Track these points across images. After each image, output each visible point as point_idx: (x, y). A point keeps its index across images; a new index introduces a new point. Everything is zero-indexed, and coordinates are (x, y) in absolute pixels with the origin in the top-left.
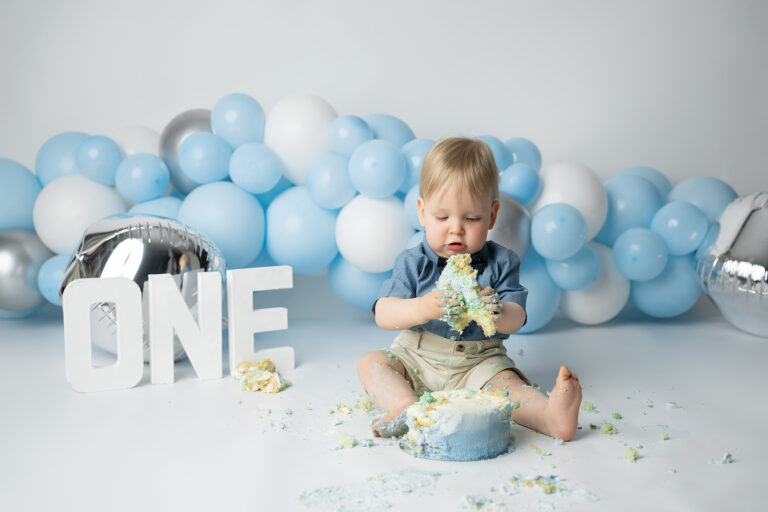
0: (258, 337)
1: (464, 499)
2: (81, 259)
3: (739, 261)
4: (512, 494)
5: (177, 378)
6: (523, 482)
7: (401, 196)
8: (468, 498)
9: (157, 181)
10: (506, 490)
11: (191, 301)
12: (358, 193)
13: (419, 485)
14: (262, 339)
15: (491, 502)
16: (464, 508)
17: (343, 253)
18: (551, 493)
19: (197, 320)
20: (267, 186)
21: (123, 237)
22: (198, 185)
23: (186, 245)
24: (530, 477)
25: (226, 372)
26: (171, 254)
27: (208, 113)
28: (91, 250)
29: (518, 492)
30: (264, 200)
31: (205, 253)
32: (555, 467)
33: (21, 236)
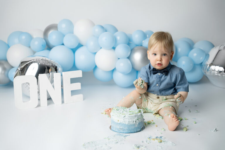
0: (72, 91)
1: (134, 146)
2: (20, 69)
3: (215, 66)
4: (148, 143)
5: (48, 104)
6: (152, 139)
7: (114, 48)
8: (135, 145)
9: (42, 45)
10: (147, 142)
11: (52, 82)
12: (101, 48)
13: (120, 140)
15: (142, 146)
16: (134, 148)
17: (97, 65)
18: (161, 143)
19: (53, 87)
20: (75, 46)
21: (32, 63)
22: (54, 46)
23: (50, 65)
24: (154, 137)
25: (63, 102)
26: (46, 67)
27: (57, 25)
28: (22, 67)
29: (151, 142)
30: (74, 50)
31: (56, 67)
32: (162, 134)
33: (3, 62)
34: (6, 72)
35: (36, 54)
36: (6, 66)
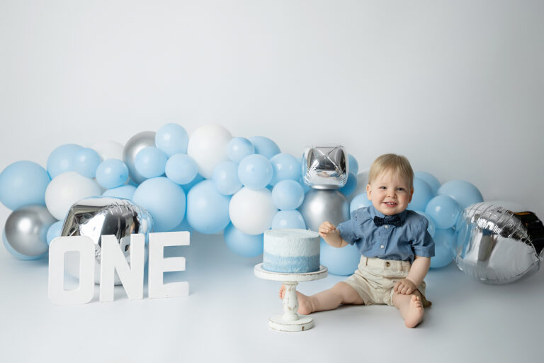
0: (166, 274)
5: (117, 297)
7: (270, 187)
9: (121, 176)
12: (243, 186)
14: (168, 276)
17: (233, 222)
19: (129, 264)
20: (188, 180)
22: (147, 179)
25: (146, 295)
27: (155, 133)
30: (186, 189)
33: (37, 209)
34: (43, 231)
35: (105, 194)
36: (42, 217)
